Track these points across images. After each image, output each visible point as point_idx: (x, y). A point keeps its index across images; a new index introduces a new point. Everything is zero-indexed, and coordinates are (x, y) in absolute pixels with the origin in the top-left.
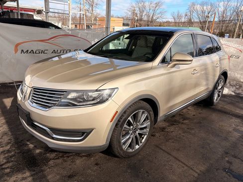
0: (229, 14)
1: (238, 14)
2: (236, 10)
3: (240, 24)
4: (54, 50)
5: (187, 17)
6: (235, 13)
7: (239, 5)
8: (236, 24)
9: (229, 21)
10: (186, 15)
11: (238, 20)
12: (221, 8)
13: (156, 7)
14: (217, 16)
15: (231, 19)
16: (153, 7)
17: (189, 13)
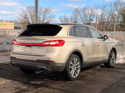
0: (106, 17)
1: (113, 17)
2: (112, 14)
3: (116, 25)
4: (8, 43)
5: (72, 20)
6: (110, 17)
7: (112, 10)
8: (113, 25)
9: (107, 22)
10: (72, 19)
11: (114, 21)
12: (99, 12)
13: (45, 12)
14: (98, 19)
15: (109, 21)
16: (43, 12)
17: (74, 17)
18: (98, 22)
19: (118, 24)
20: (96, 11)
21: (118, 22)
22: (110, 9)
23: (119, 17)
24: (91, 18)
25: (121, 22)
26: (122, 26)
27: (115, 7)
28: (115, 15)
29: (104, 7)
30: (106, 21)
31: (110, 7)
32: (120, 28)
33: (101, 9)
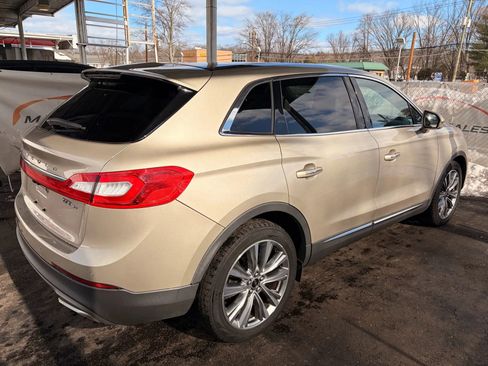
0: (439, 33)
1: (456, 33)
2: (453, 26)
3: (462, 53)
5: (357, 43)
6: (450, 32)
7: (457, 15)
8: (454, 53)
9: (440, 46)
10: (356, 40)
11: (458, 44)
12: (423, 22)
13: (296, 26)
14: (417, 38)
15: (445, 43)
16: (290, 26)
17: (361, 36)
18: (417, 45)
19: (467, 51)
20: (416, 19)
21: (467, 44)
22: (451, 13)
23: (472, 32)
24: (402, 36)
25: (475, 46)
26: (476, 55)
27: (465, 8)
28: (463, 28)
29: (437, 7)
30: (438, 43)
31: (452, 7)
32: (472, 61)
33: (429, 13)
